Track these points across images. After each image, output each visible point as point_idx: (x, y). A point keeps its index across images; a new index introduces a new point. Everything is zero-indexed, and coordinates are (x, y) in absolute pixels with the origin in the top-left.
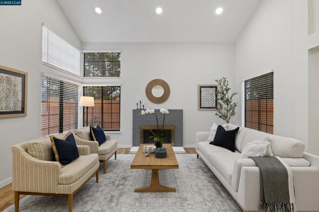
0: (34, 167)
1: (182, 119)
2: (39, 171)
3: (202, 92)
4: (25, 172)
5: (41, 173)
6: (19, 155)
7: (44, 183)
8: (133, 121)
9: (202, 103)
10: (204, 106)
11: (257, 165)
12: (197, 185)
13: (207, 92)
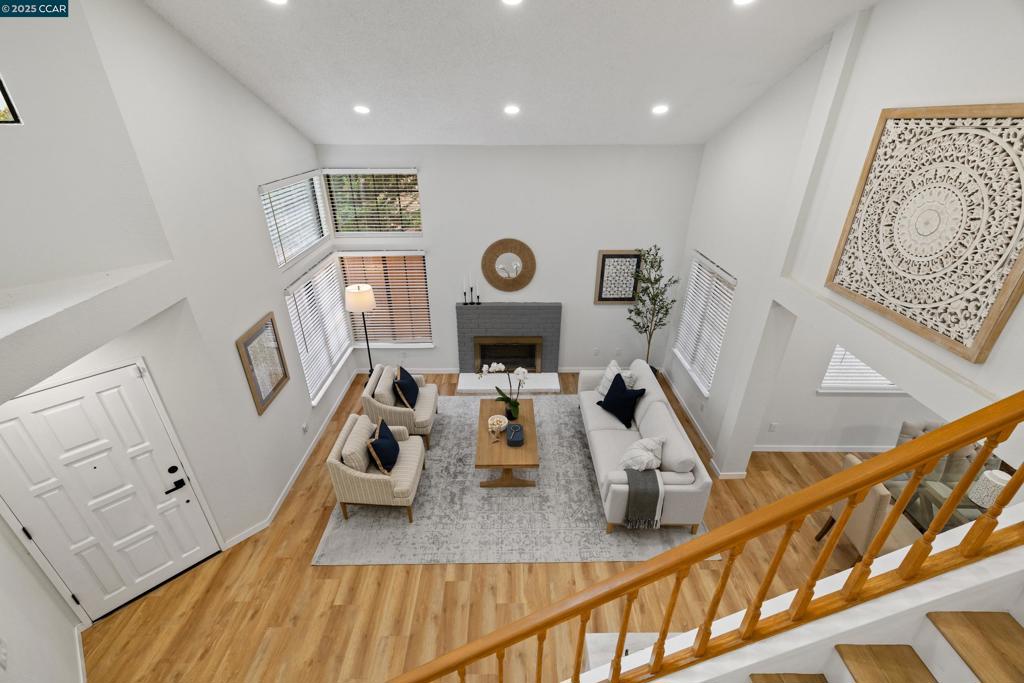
0: (360, 482)
1: (559, 323)
3: (606, 267)
4: (350, 486)
7: (376, 496)
8: (458, 327)
9: (604, 289)
10: (608, 296)
11: (629, 483)
12: (566, 474)
13: (618, 267)
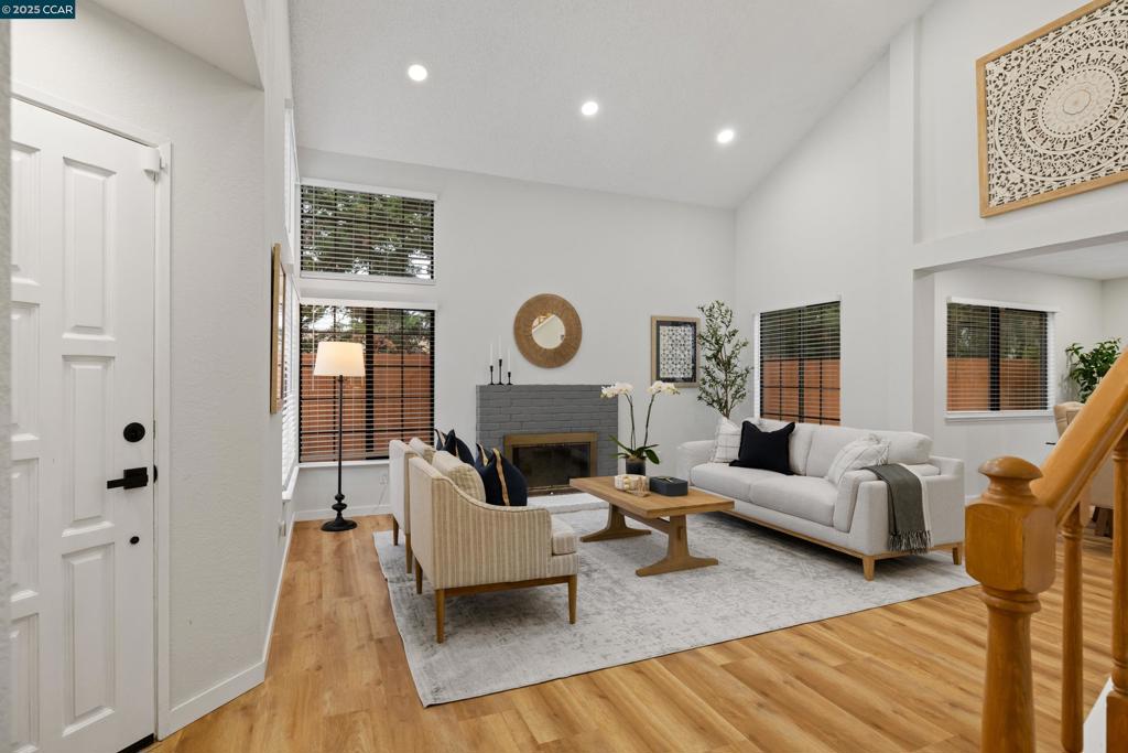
0: (494, 522)
2: (509, 528)
3: (661, 337)
4: (472, 536)
5: (514, 534)
6: (456, 497)
7: (520, 556)
9: (661, 366)
10: (667, 376)
11: (880, 478)
13: (674, 338)
